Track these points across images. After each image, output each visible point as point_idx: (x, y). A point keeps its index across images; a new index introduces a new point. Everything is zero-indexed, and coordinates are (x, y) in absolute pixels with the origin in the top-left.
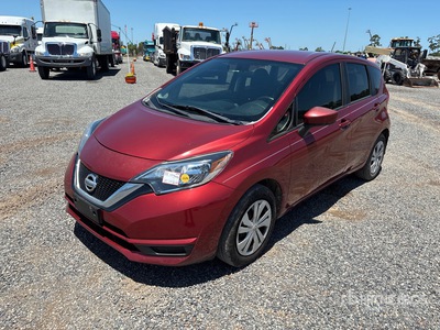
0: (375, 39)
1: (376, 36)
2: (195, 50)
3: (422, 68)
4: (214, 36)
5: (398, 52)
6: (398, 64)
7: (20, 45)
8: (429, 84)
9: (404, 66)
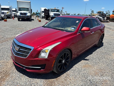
0: (92, 11)
1: (93, 11)
2: (55, 14)
3: (106, 18)
4: (58, 11)
5: (100, 15)
6: (100, 17)
7: (9, 13)
8: (107, 22)
9: (101, 18)
